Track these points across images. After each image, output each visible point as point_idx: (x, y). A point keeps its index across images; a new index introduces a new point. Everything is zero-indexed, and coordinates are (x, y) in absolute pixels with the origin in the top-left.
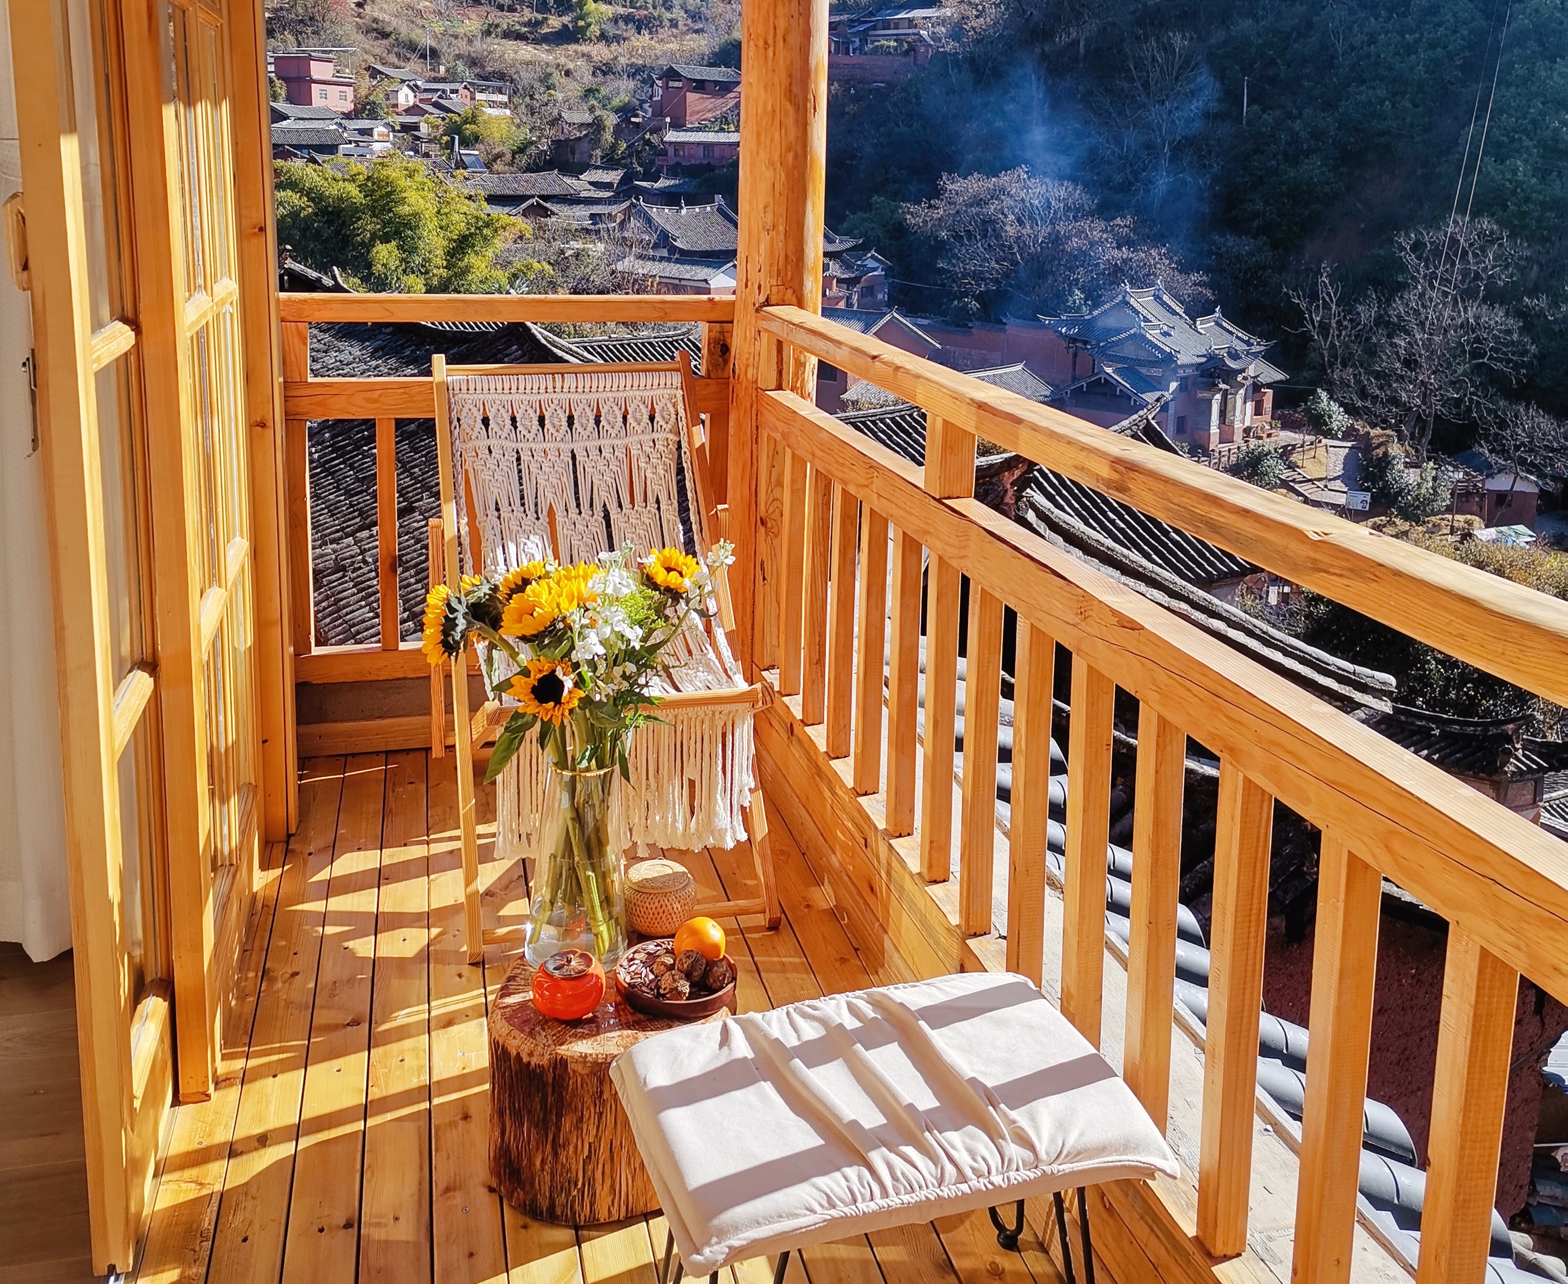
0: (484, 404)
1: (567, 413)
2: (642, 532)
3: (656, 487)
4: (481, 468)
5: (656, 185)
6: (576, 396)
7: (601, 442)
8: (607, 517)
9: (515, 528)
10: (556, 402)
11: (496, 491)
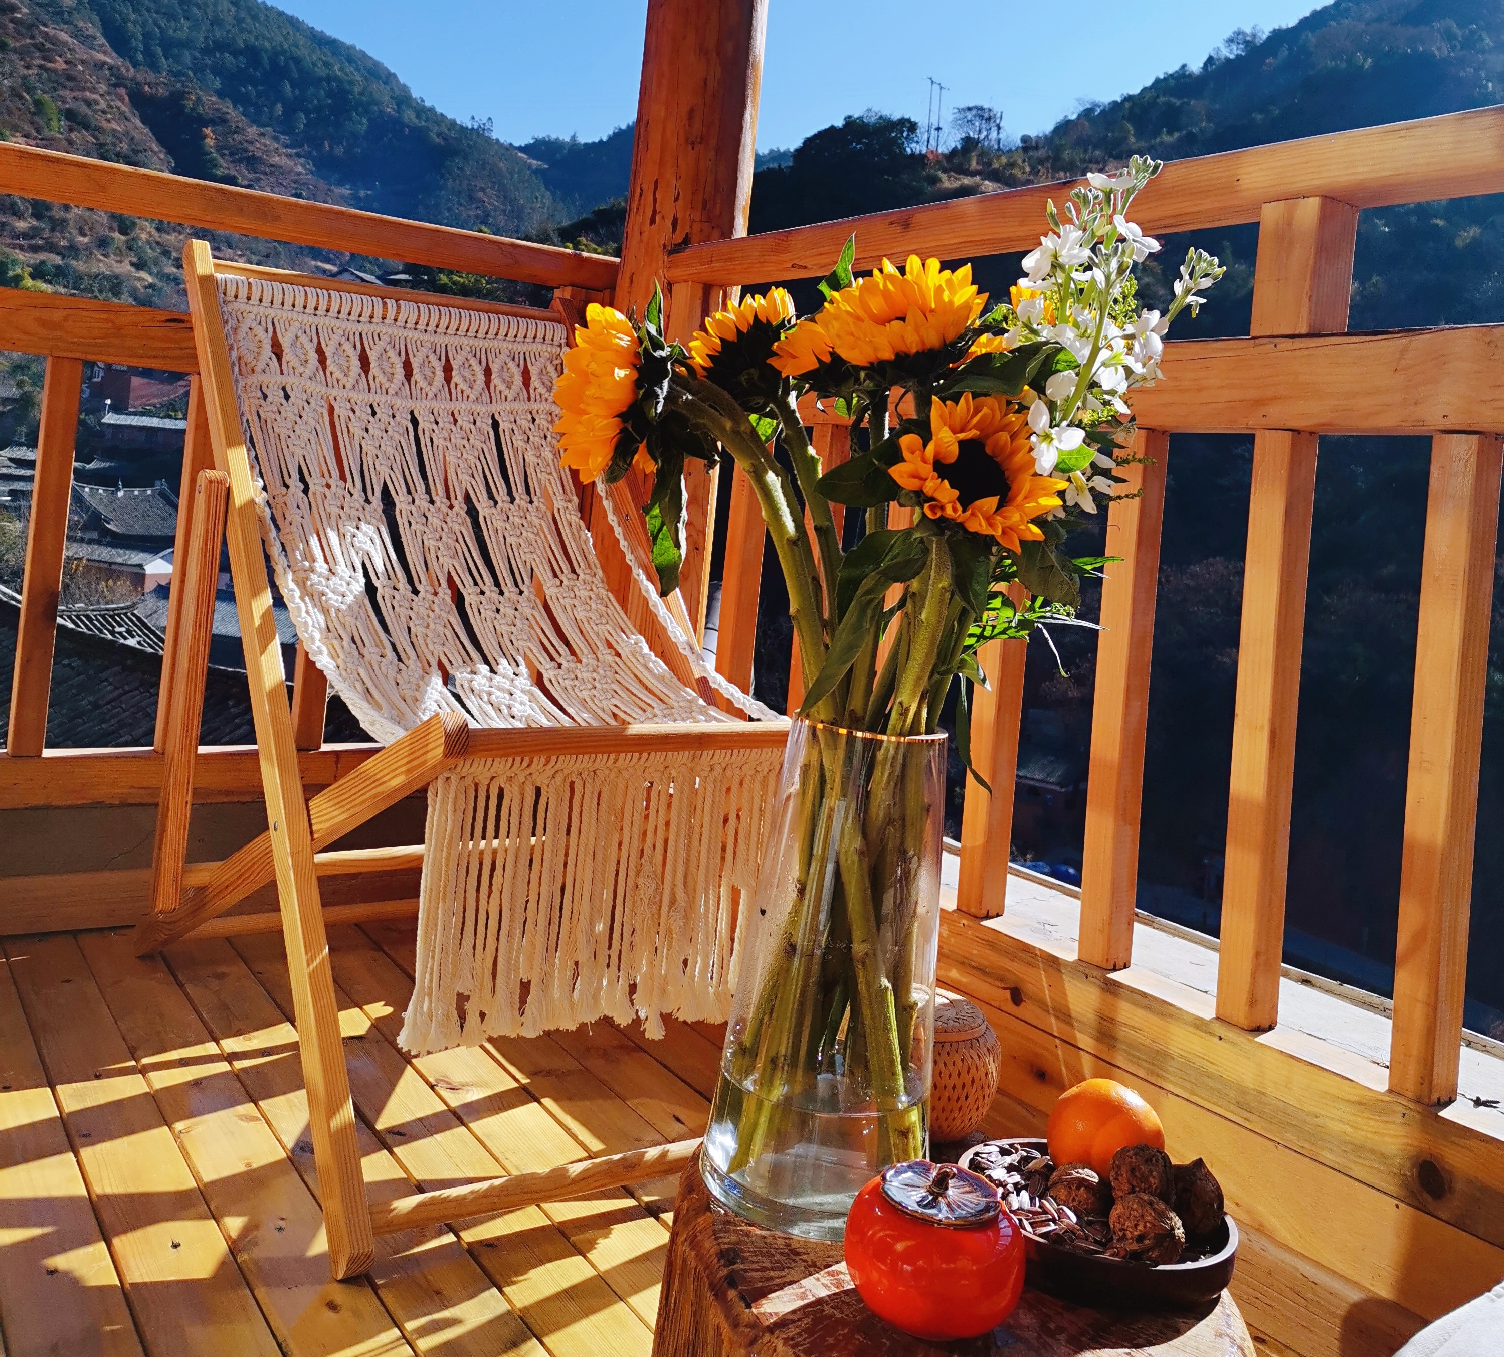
0: (273, 323)
1: (403, 358)
2: (531, 536)
3: (543, 477)
4: (273, 416)
5: (88, 467)
6: (416, 335)
7: (456, 406)
8: (472, 512)
9: (335, 511)
10: (385, 338)
11: (299, 452)
